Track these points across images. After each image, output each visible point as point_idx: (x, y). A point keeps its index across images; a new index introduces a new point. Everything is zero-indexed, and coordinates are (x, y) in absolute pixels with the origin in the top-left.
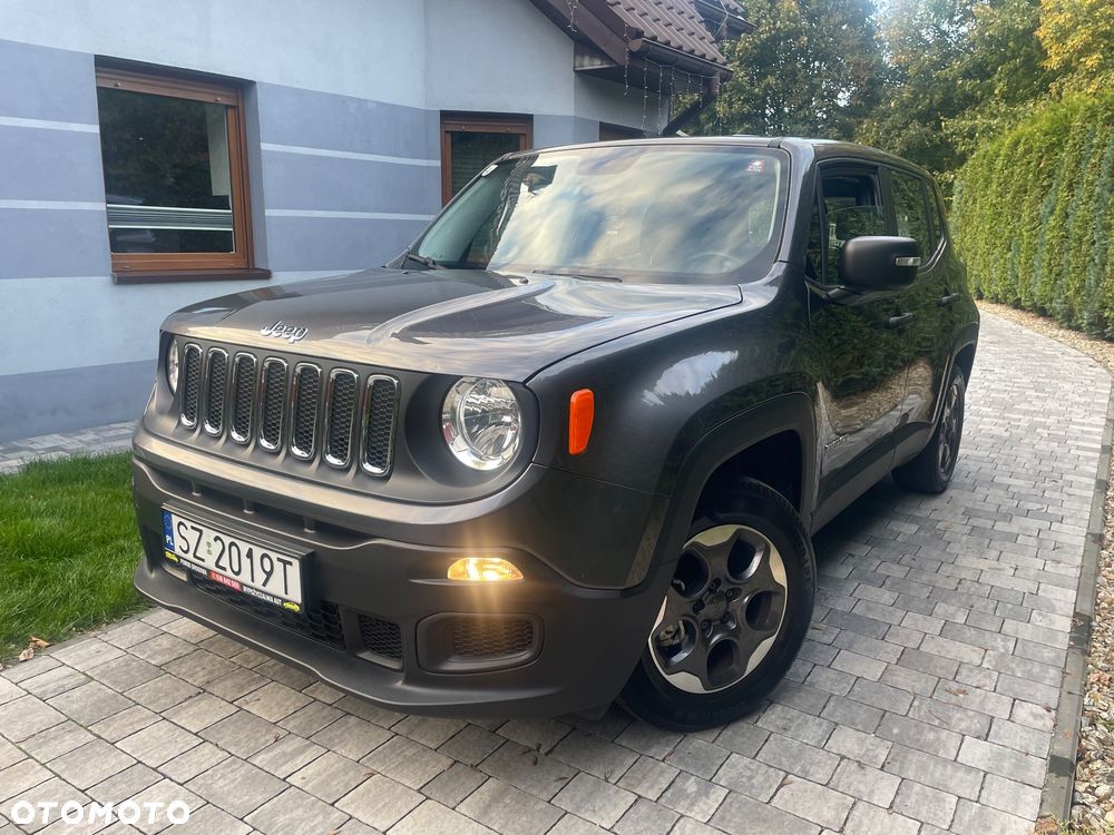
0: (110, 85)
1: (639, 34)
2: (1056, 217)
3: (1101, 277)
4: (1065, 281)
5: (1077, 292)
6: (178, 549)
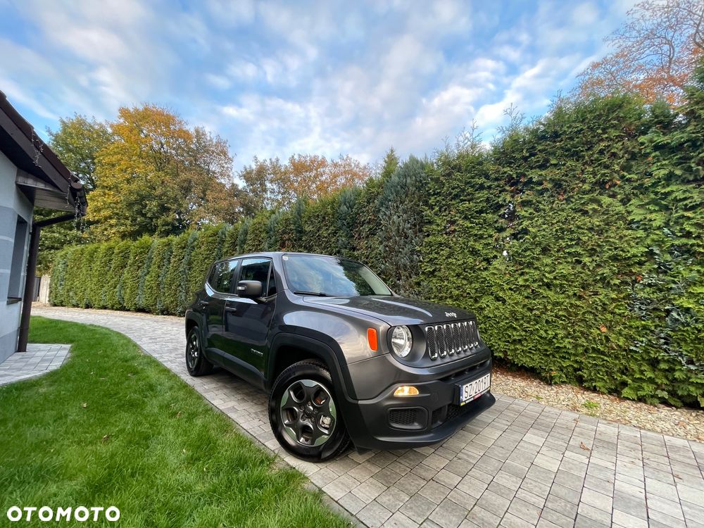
2: (152, 277)
3: (188, 296)
4: (163, 298)
5: (172, 302)
6: (464, 399)
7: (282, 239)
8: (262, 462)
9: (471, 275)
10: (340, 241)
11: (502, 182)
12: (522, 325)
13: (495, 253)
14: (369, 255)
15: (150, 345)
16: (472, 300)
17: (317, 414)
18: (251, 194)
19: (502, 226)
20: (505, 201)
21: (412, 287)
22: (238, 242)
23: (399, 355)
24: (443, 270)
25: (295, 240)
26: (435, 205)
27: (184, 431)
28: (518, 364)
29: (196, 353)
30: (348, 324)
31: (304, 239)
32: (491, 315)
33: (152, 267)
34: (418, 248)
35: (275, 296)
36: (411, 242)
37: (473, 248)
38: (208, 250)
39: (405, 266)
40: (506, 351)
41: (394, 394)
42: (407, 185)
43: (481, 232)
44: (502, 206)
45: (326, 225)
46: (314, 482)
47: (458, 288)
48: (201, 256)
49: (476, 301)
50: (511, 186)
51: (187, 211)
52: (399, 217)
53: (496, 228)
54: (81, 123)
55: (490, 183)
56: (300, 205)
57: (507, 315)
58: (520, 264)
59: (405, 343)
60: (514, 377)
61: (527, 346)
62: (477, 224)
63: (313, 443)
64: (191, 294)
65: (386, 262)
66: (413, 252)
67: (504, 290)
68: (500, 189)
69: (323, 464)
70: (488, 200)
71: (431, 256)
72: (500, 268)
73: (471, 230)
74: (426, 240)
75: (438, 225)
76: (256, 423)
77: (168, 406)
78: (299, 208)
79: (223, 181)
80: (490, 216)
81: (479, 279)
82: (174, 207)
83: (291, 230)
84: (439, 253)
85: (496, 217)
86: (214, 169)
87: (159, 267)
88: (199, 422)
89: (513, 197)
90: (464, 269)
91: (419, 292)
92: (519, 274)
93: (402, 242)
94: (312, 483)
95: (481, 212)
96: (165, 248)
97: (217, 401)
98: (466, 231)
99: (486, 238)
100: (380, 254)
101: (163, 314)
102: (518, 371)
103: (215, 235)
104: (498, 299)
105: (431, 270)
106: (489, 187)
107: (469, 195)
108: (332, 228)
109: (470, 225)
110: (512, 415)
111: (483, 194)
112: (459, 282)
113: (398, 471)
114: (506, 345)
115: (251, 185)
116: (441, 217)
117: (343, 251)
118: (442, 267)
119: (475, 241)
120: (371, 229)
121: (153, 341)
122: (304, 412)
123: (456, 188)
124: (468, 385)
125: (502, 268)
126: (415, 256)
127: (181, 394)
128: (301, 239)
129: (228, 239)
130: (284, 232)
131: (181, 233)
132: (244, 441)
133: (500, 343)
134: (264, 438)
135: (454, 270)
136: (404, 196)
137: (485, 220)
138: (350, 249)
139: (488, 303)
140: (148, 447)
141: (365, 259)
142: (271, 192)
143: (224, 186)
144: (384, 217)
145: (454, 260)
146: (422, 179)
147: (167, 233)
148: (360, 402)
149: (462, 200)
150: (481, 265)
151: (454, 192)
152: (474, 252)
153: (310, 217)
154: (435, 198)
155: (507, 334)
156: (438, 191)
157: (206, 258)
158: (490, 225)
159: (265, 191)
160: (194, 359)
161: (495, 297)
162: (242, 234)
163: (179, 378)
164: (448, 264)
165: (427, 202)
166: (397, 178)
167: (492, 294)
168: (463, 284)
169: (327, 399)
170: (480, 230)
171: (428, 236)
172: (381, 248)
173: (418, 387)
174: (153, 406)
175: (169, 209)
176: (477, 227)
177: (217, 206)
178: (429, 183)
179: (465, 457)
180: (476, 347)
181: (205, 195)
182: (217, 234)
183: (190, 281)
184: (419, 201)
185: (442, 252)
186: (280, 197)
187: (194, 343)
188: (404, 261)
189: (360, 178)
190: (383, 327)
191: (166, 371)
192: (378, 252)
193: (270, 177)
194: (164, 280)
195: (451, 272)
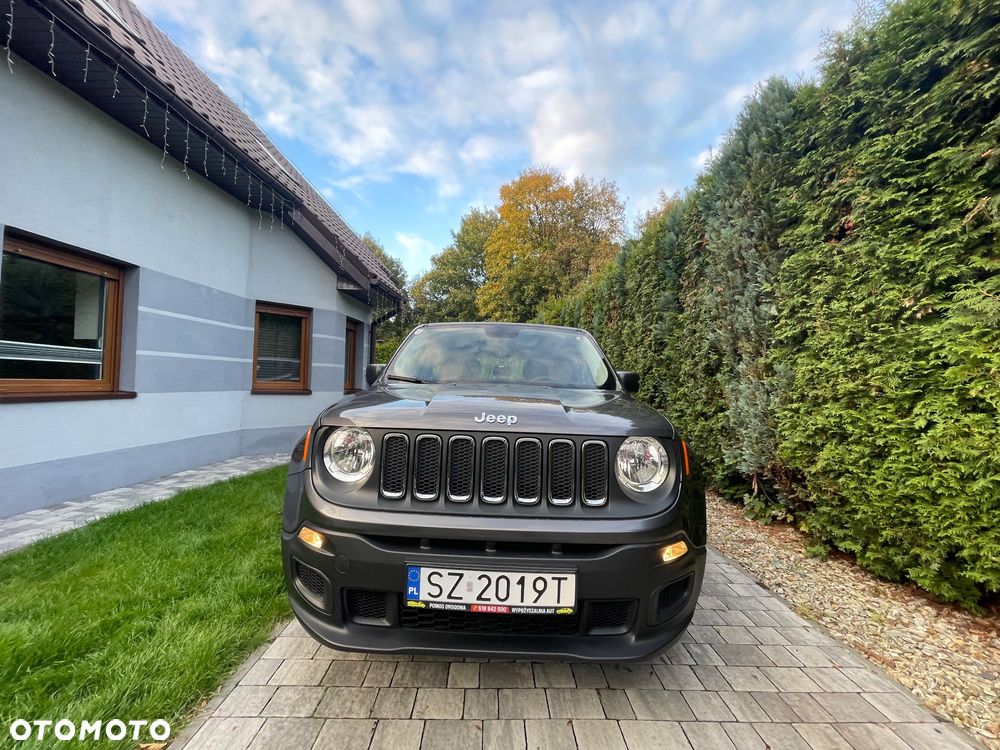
0: (11, 250)
1: (375, 277)
6: (424, 597)
7: (609, 308)
10: (662, 299)
21: (759, 376)
25: (621, 307)
31: (627, 303)
34: (767, 288)
39: (746, 329)
41: (299, 535)
45: (648, 274)
54: (476, 216)
62: (912, 190)
66: (759, 298)
71: (793, 302)
74: (786, 264)
81: (910, 345)
82: (552, 287)
84: (809, 290)
86: (600, 227)
98: (875, 218)
104: (969, 404)
105: (795, 334)
108: (654, 278)
109: (892, 198)
117: (665, 315)
124: (444, 572)
126: (763, 308)
128: (625, 305)
130: (610, 298)
136: (742, 180)
138: (675, 310)
145: (844, 304)
150: (916, 309)
158: (958, 178)
161: (960, 400)
164: (829, 316)
167: (949, 391)
171: (791, 254)
176: (913, 199)
185: (816, 288)
195: (833, 334)
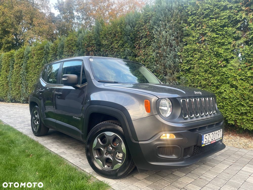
2: (2, 78)
3: (27, 90)
4: (11, 92)
5: (17, 94)
6: (204, 143)
7: (87, 50)
8: (83, 178)
9: (215, 70)
10: (126, 51)
11: (240, 4)
12: (248, 103)
13: (232, 55)
14: (145, 60)
15: (7, 120)
16: (215, 87)
17: (114, 152)
18: (64, 20)
19: (238, 36)
20: (241, 18)
21: (174, 80)
22: (58, 53)
23: (164, 116)
24: (196, 68)
25: (96, 51)
26: (192, 22)
27: (35, 163)
28: (243, 128)
29: (37, 122)
30: (133, 98)
31: (102, 50)
32: (227, 97)
33: (2, 71)
34: (179, 54)
35: (86, 84)
36: (175, 50)
37: (217, 52)
38: (38, 59)
39: (170, 66)
40: (236, 120)
41: (161, 138)
42: (173, 8)
43: (223, 41)
44: (239, 21)
45: (116, 40)
46: (114, 188)
47: (205, 79)
48: (34, 64)
49: (217, 88)
50: (246, 7)
51: (21, 33)
52: (166, 32)
53: (234, 38)
55: (232, 5)
56: (98, 26)
57: (238, 97)
58: (249, 62)
59: (168, 109)
60: (240, 137)
61: (250, 116)
62: (221, 35)
63: (112, 168)
64: (29, 89)
65: (157, 64)
66: (175, 56)
67: (237, 80)
68: (238, 9)
69: (118, 180)
70: (229, 17)
71: (188, 59)
72: (235, 65)
73: (216, 39)
74: (185, 47)
75: (193, 37)
76: (78, 160)
77: (24, 151)
78: (98, 28)
79: (43, 11)
80: (230, 29)
81: (220, 73)
82: (12, 30)
83: (93, 44)
84: (193, 56)
85: (234, 30)
86: (37, 2)
87: (6, 71)
88: (44, 159)
89: (247, 14)
90: (210, 67)
91: (179, 83)
92: (248, 69)
93: (168, 50)
94: (113, 188)
95: (224, 26)
96: (10, 59)
97: (53, 149)
98: (213, 40)
99: (226, 45)
100: (153, 59)
101: (12, 102)
102: (244, 133)
103: (42, 49)
104: (232, 86)
105: (188, 68)
106: (231, 8)
107: (216, 14)
108: (120, 42)
109: (216, 36)
110: (236, 157)
111: (226, 13)
112: (206, 76)
113: (163, 184)
114: (236, 116)
115: (64, 13)
116: (196, 31)
117: (128, 57)
118: (195, 66)
119: (219, 47)
120: (147, 42)
121: (9, 117)
122: (107, 150)
123: (207, 9)
124: (207, 134)
125: (237, 65)
126: (177, 59)
127: (31, 145)
128: (100, 50)
129: (51, 51)
130: (88, 46)
131: (18, 48)
132: (71, 168)
133: (232, 115)
134: (83, 167)
135: (203, 68)
136: (170, 17)
137: (226, 32)
138: (133, 56)
139: (226, 89)
140: (17, 171)
141: (143, 63)
142: (77, 18)
143: (45, 14)
144: (156, 32)
145: (204, 61)
146: (183, 3)
147: (9, 49)
148: (140, 142)
149: (211, 18)
150: (222, 64)
151: (206, 12)
152: (218, 55)
153: (106, 34)
154: (192, 17)
155: (237, 109)
156: (195, 12)
157: (37, 65)
158: (230, 35)
159: (73, 17)
160: (36, 126)
161: (231, 85)
162: (60, 48)
163: (28, 137)
164: (199, 64)
165: (186, 20)
166: (165, 4)
167: (228, 83)
168: (209, 77)
169: (120, 142)
170: (223, 39)
171: (186, 45)
172: (154, 54)
173: (175, 134)
174: (15, 151)
175: (8, 32)
176: (221, 37)
177: (41, 29)
178: (188, 7)
179: (204, 178)
180: (214, 114)
181: (32, 22)
182: (43, 48)
183: (28, 80)
184: (181, 20)
185: (195, 56)
186: (83, 22)
187: (36, 116)
188: (169, 62)
189: (139, 5)
190: (154, 99)
191: (20, 133)
192: (152, 57)
193: (76, 7)
194: (11, 80)
195: (201, 69)
